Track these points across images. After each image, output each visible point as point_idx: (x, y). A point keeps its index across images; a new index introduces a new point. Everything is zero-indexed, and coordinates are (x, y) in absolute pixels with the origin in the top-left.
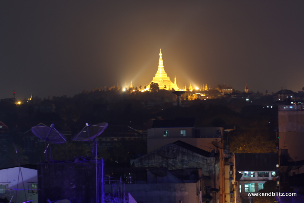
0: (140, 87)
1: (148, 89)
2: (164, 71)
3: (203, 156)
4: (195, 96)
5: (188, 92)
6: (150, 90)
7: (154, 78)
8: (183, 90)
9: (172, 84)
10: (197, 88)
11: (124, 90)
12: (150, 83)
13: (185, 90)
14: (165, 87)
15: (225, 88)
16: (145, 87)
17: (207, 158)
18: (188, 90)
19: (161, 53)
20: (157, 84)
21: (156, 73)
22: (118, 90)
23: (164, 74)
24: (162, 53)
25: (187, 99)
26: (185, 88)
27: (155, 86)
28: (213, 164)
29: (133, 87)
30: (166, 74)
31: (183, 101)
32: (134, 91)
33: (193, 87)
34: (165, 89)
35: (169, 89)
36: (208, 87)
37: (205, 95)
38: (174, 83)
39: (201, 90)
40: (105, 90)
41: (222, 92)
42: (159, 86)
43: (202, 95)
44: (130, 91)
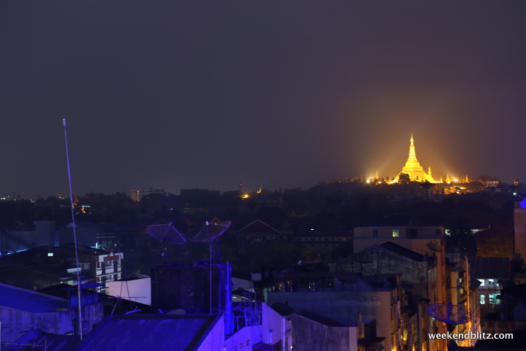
0: (388, 179)
1: (396, 180)
2: (416, 159)
3: (413, 261)
4: (452, 190)
5: (445, 184)
6: (399, 181)
7: (404, 168)
8: (439, 182)
9: (425, 175)
10: (456, 180)
11: (368, 181)
12: (400, 174)
13: (442, 182)
14: (418, 179)
15: (490, 180)
16: (393, 179)
17: (418, 263)
18: (444, 182)
19: (412, 138)
20: (407, 175)
21: (406, 162)
22: (361, 181)
23: (416, 164)
24: (414, 138)
25: (443, 192)
26: (441, 180)
27: (405, 177)
28: (425, 270)
29: (379, 179)
30: (418, 163)
31: (437, 195)
32: (380, 182)
33: (450, 179)
34: (417, 181)
35: (422, 181)
36: (469, 178)
37: (465, 188)
38: (428, 174)
39: (460, 182)
40: (346, 182)
41: (486, 185)
42: (410, 178)
43: (462, 188)
44: (375, 183)
